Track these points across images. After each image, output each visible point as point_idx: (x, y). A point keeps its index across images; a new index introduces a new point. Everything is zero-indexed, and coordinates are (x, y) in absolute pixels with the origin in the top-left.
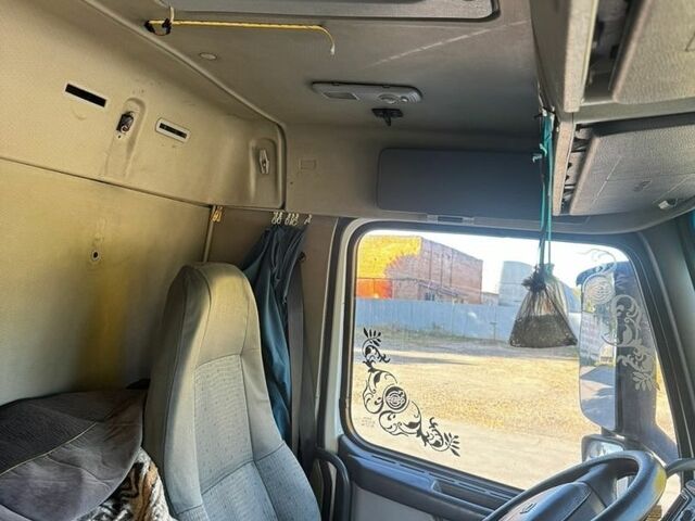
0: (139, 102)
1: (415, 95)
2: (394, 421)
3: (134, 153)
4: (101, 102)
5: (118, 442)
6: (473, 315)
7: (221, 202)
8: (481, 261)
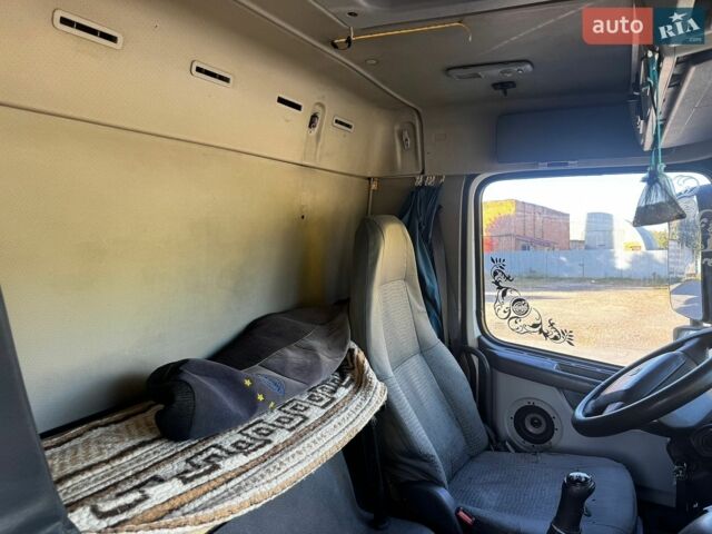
0: (322, 106)
1: (528, 67)
2: (521, 323)
3: (320, 144)
4: (298, 107)
5: (336, 337)
6: (564, 259)
7: (376, 174)
8: (568, 215)
